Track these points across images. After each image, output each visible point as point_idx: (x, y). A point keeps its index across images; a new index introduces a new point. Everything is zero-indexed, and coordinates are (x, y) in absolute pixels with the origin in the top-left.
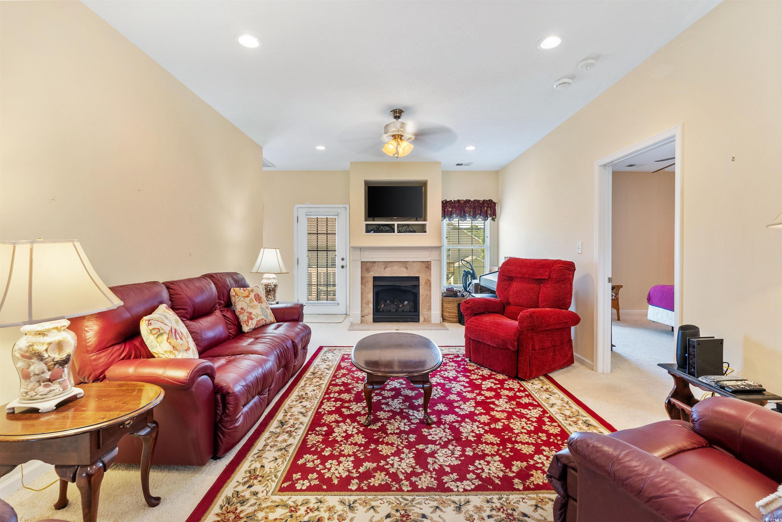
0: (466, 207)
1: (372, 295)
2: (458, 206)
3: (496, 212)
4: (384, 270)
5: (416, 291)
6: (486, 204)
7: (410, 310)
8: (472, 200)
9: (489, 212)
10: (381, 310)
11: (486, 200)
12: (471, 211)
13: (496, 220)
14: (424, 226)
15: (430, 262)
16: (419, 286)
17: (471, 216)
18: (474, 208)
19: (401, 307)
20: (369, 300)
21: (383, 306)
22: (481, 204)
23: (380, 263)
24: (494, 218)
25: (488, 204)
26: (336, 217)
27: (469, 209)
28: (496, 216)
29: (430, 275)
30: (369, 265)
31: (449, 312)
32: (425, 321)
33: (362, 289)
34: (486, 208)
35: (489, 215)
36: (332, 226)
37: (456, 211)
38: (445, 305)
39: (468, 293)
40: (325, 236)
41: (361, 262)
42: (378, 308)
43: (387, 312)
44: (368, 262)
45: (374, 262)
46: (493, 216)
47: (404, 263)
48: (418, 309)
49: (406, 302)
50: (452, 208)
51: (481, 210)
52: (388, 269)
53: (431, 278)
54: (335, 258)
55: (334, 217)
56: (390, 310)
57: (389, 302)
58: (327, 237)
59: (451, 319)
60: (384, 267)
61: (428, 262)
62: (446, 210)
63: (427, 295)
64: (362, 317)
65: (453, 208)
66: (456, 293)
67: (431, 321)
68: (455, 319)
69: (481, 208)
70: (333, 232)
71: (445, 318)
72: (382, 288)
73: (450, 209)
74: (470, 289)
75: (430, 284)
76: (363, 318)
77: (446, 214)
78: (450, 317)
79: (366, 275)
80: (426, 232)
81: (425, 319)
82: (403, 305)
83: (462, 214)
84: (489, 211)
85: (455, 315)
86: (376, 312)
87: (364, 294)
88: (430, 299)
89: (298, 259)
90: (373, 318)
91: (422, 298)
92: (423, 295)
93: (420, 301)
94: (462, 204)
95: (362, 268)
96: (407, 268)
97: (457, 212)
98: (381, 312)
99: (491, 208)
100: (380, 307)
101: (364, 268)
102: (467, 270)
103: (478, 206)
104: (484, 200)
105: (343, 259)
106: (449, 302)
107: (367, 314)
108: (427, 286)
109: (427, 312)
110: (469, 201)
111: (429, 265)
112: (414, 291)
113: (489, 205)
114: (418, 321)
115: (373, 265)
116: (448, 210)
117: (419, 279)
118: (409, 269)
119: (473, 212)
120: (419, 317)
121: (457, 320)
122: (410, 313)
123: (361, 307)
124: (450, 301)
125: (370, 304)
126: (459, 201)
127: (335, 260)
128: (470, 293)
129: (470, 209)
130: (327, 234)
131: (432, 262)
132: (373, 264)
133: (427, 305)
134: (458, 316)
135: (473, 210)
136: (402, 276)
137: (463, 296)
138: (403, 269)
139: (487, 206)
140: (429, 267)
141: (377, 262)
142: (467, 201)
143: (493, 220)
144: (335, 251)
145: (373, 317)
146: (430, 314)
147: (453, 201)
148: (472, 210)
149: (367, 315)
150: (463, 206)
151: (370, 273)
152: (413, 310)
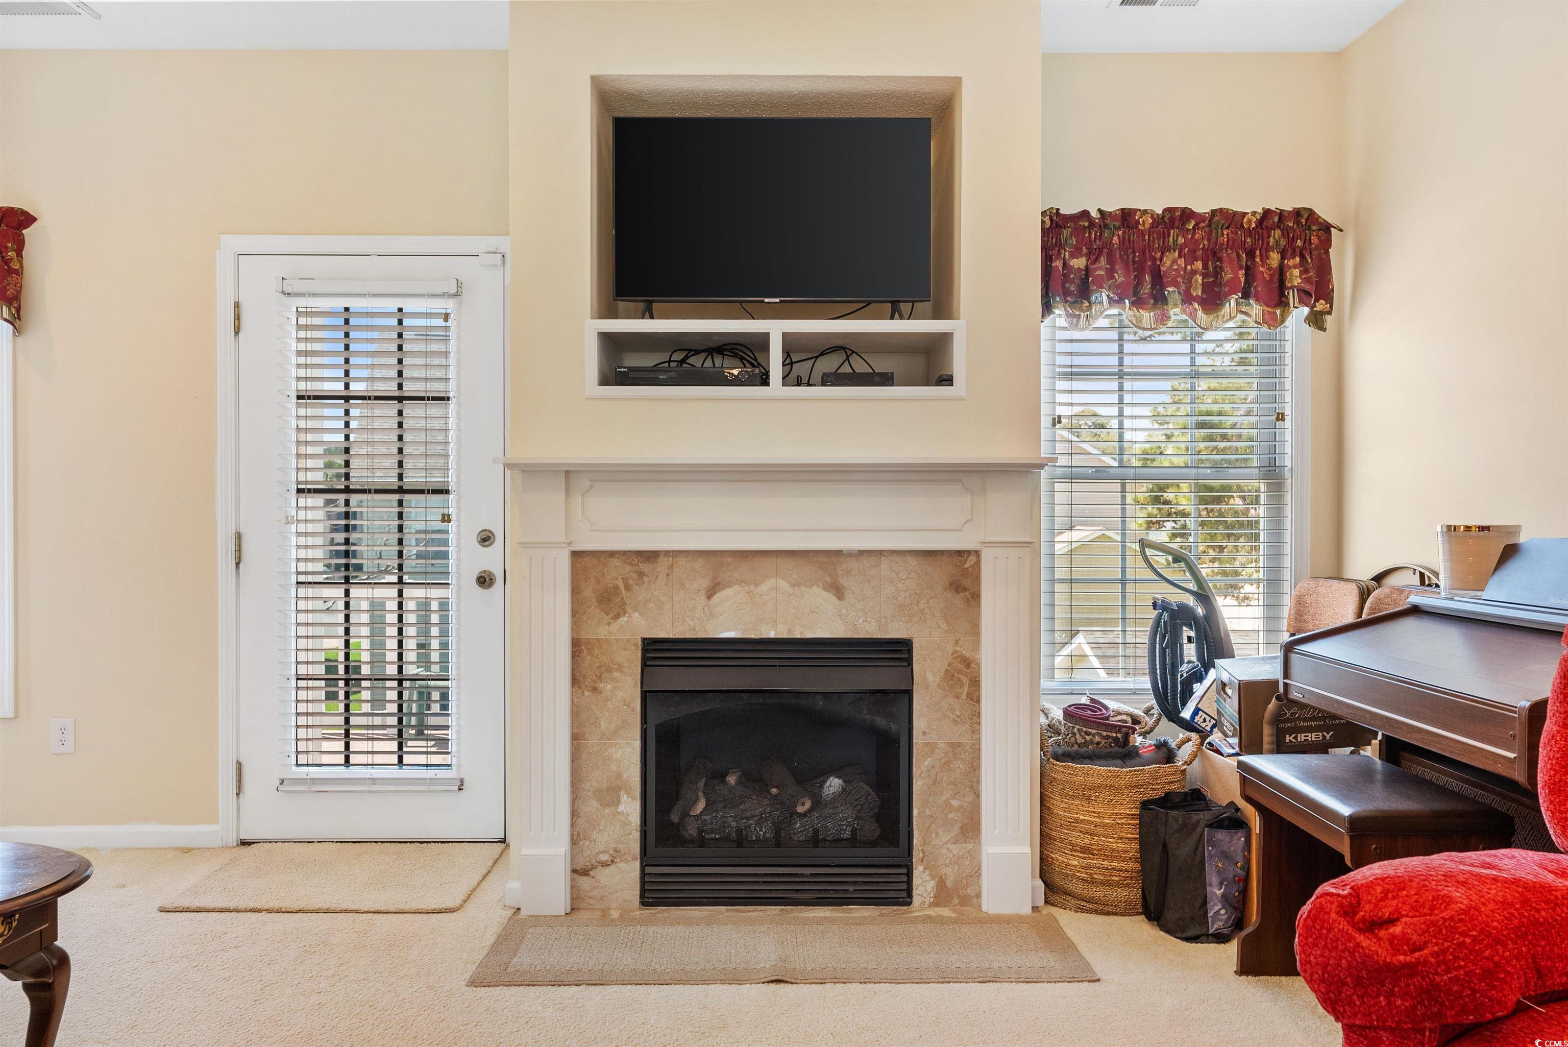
0: (1165, 249)
1: (637, 744)
2: (1122, 241)
3: (1329, 281)
4: (702, 599)
5: (894, 727)
6: (1277, 233)
7: (854, 831)
8: (1202, 207)
9: (1295, 277)
10: (691, 830)
11: (1281, 214)
12: (1194, 272)
13: (1329, 320)
14: (940, 343)
15: (972, 559)
16: (909, 693)
17: (1195, 299)
18: (1213, 254)
19: (804, 815)
20: (619, 775)
21: (701, 805)
22: (1249, 232)
23: (682, 562)
24: (1322, 313)
25: (1286, 233)
26: (449, 305)
27: (1181, 262)
28: (1329, 300)
29: (975, 629)
30: (616, 572)
31: (1085, 850)
32: (942, 896)
33: (576, 713)
34: (1274, 258)
35: (1292, 297)
36: (426, 354)
37: (1111, 273)
38: (1059, 806)
39: (1194, 736)
40: (391, 409)
41: (575, 554)
42: (675, 817)
43: (727, 839)
44: (612, 554)
45: (651, 556)
46: (1317, 300)
47: (822, 559)
48: (903, 825)
49: (834, 784)
50: (1088, 257)
51: (1248, 269)
52: (728, 597)
53: (976, 646)
54: (447, 532)
55: (439, 306)
56: (739, 831)
57: (738, 783)
58: (400, 413)
59: (1099, 892)
60: (704, 583)
61: (960, 553)
62: (1058, 264)
63: (954, 746)
64: (579, 872)
65: (1093, 255)
66: (1126, 737)
67: (978, 896)
68: (1123, 893)
69: (1251, 254)
70: (436, 388)
71: (1058, 881)
72: (696, 707)
73: (1079, 263)
74: (1197, 711)
75: (976, 683)
76: (584, 883)
77: (1056, 284)
78: (1093, 882)
79: (602, 632)
80: (947, 380)
81: (941, 884)
82: (818, 803)
83: (1146, 289)
84: (1296, 272)
85: (1125, 866)
86: (660, 842)
87: (592, 742)
88: (974, 767)
89: (239, 537)
90: (643, 882)
91: (928, 762)
92: (931, 747)
93: (917, 785)
94: (1142, 233)
95: (575, 591)
96: (838, 591)
97: (1120, 277)
98: (691, 841)
99: (1302, 257)
100: (685, 815)
101: (588, 593)
102: (1177, 597)
103: (1230, 243)
104: (1267, 213)
105: (486, 539)
106: (1086, 794)
107: (605, 858)
108: (957, 697)
109: (955, 849)
110: (1187, 214)
111: (965, 573)
112: (880, 721)
113: (1294, 240)
114: (904, 897)
115: (641, 575)
116: (1065, 265)
117: (910, 651)
118: (849, 596)
119: (1205, 276)
120: (909, 875)
121: (1135, 894)
122: (859, 851)
123: (574, 814)
124: (1093, 788)
125: (624, 797)
126: (1127, 216)
127: (446, 543)
128: (1204, 735)
129: (1191, 258)
130: (400, 399)
131: (987, 557)
132: (645, 567)
133: (955, 803)
134: (1144, 872)
135: (1205, 266)
136: (809, 635)
137: (1166, 754)
138: (820, 597)
139: (1283, 242)
140: (966, 582)
141: (667, 553)
142: (1172, 220)
143: (1316, 320)
144: (447, 492)
145: (643, 874)
146: (975, 860)
147: (1094, 214)
148: (1199, 265)
149: (605, 865)
150: (1150, 247)
151: (623, 619)
152: (871, 829)
